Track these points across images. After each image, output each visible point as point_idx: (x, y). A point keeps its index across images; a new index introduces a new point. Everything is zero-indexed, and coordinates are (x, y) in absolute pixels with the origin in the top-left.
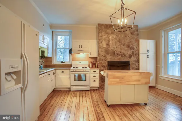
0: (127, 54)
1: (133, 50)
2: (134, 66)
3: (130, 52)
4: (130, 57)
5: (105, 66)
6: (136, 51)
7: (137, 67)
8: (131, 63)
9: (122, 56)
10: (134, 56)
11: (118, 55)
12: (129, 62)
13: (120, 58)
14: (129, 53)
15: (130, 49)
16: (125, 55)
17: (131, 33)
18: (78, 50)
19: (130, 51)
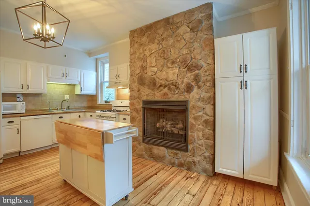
0: (182, 82)
1: (197, 72)
2: (201, 114)
3: (189, 77)
4: (189, 89)
5: (139, 110)
6: (206, 72)
7: (208, 117)
8: (190, 105)
9: (169, 89)
10: (199, 87)
11: (161, 86)
12: (185, 103)
13: (165, 94)
14: (186, 80)
15: (189, 69)
16: (176, 86)
17: (192, 30)
18: (115, 83)
19: (189, 75)
